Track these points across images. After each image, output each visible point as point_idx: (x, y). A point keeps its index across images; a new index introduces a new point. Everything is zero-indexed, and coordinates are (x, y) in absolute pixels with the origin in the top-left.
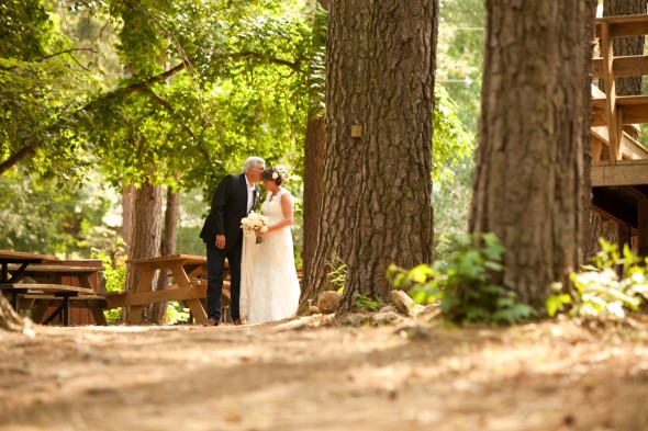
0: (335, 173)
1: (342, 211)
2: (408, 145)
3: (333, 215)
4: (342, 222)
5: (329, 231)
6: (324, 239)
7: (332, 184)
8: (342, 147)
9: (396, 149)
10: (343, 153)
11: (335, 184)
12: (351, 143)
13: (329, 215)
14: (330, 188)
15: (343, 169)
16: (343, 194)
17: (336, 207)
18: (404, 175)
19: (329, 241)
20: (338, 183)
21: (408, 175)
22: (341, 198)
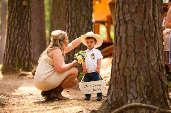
0: (16, 19)
1: (20, 34)
2: (88, 15)
3: (16, 35)
4: (20, 38)
5: (14, 41)
6: (12, 44)
7: (14, 23)
8: (19, 9)
9: (83, 17)
10: (20, 12)
11: (16, 23)
12: (23, 8)
13: (14, 35)
14: (14, 25)
15: (19, 18)
16: (20, 27)
17: (17, 32)
18: (87, 27)
19: (14, 45)
20: (18, 23)
21: (88, 27)
22: (19, 29)
